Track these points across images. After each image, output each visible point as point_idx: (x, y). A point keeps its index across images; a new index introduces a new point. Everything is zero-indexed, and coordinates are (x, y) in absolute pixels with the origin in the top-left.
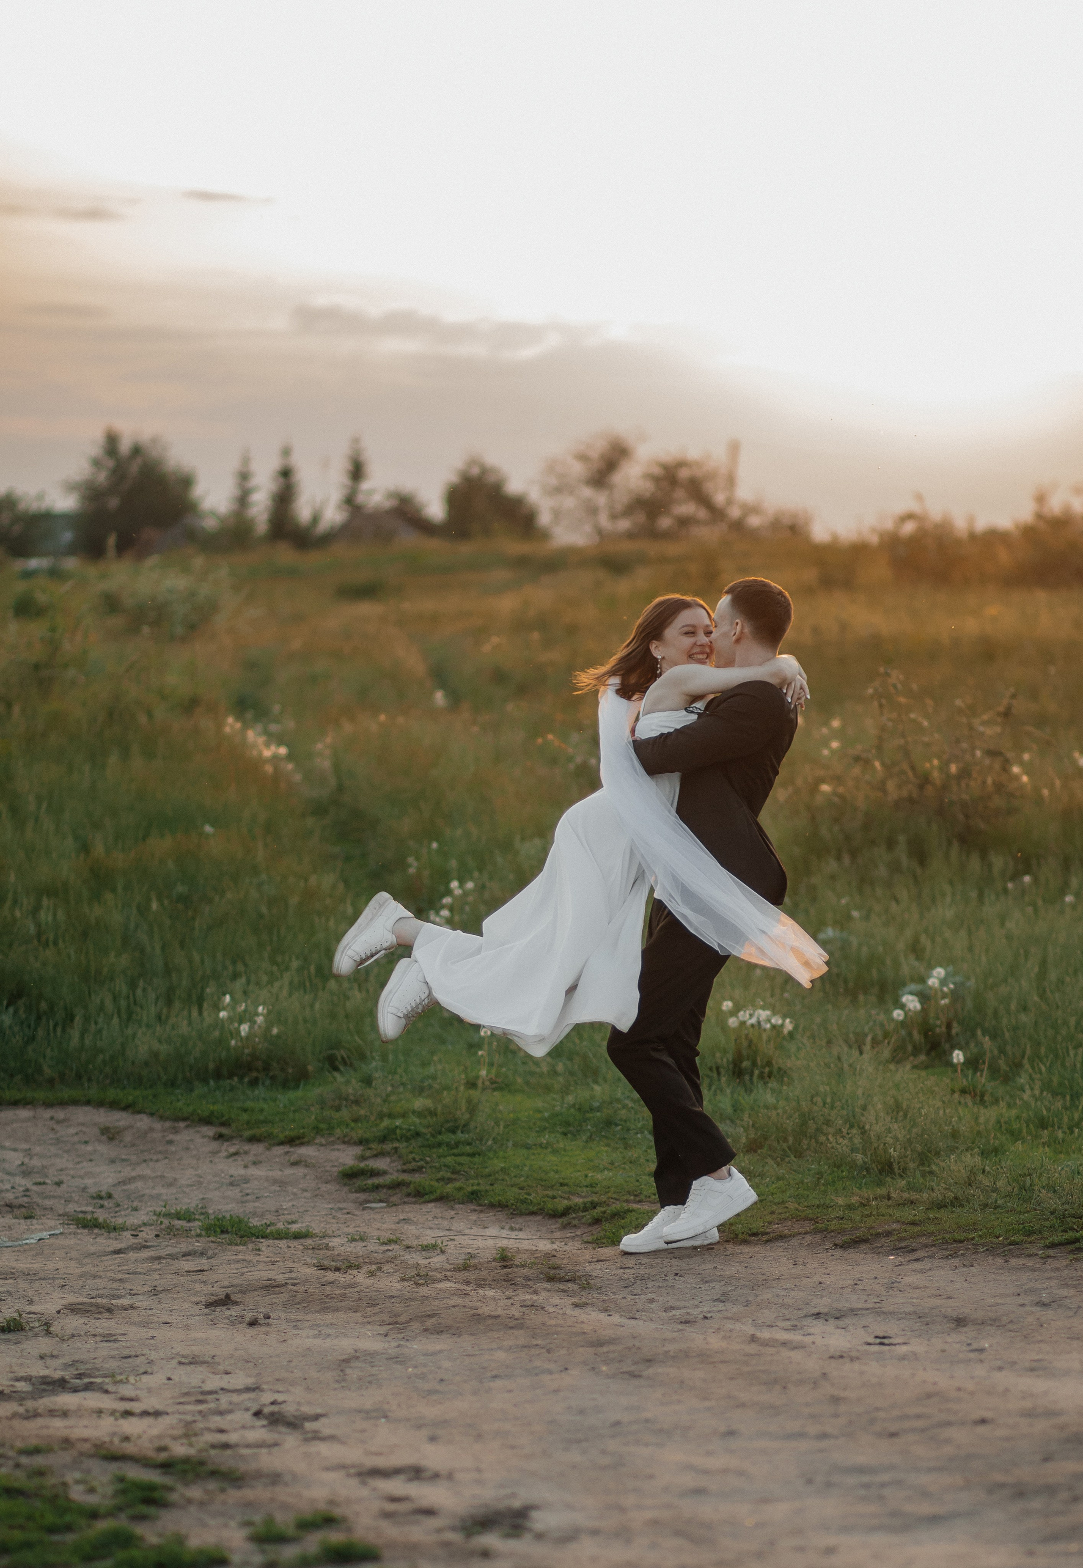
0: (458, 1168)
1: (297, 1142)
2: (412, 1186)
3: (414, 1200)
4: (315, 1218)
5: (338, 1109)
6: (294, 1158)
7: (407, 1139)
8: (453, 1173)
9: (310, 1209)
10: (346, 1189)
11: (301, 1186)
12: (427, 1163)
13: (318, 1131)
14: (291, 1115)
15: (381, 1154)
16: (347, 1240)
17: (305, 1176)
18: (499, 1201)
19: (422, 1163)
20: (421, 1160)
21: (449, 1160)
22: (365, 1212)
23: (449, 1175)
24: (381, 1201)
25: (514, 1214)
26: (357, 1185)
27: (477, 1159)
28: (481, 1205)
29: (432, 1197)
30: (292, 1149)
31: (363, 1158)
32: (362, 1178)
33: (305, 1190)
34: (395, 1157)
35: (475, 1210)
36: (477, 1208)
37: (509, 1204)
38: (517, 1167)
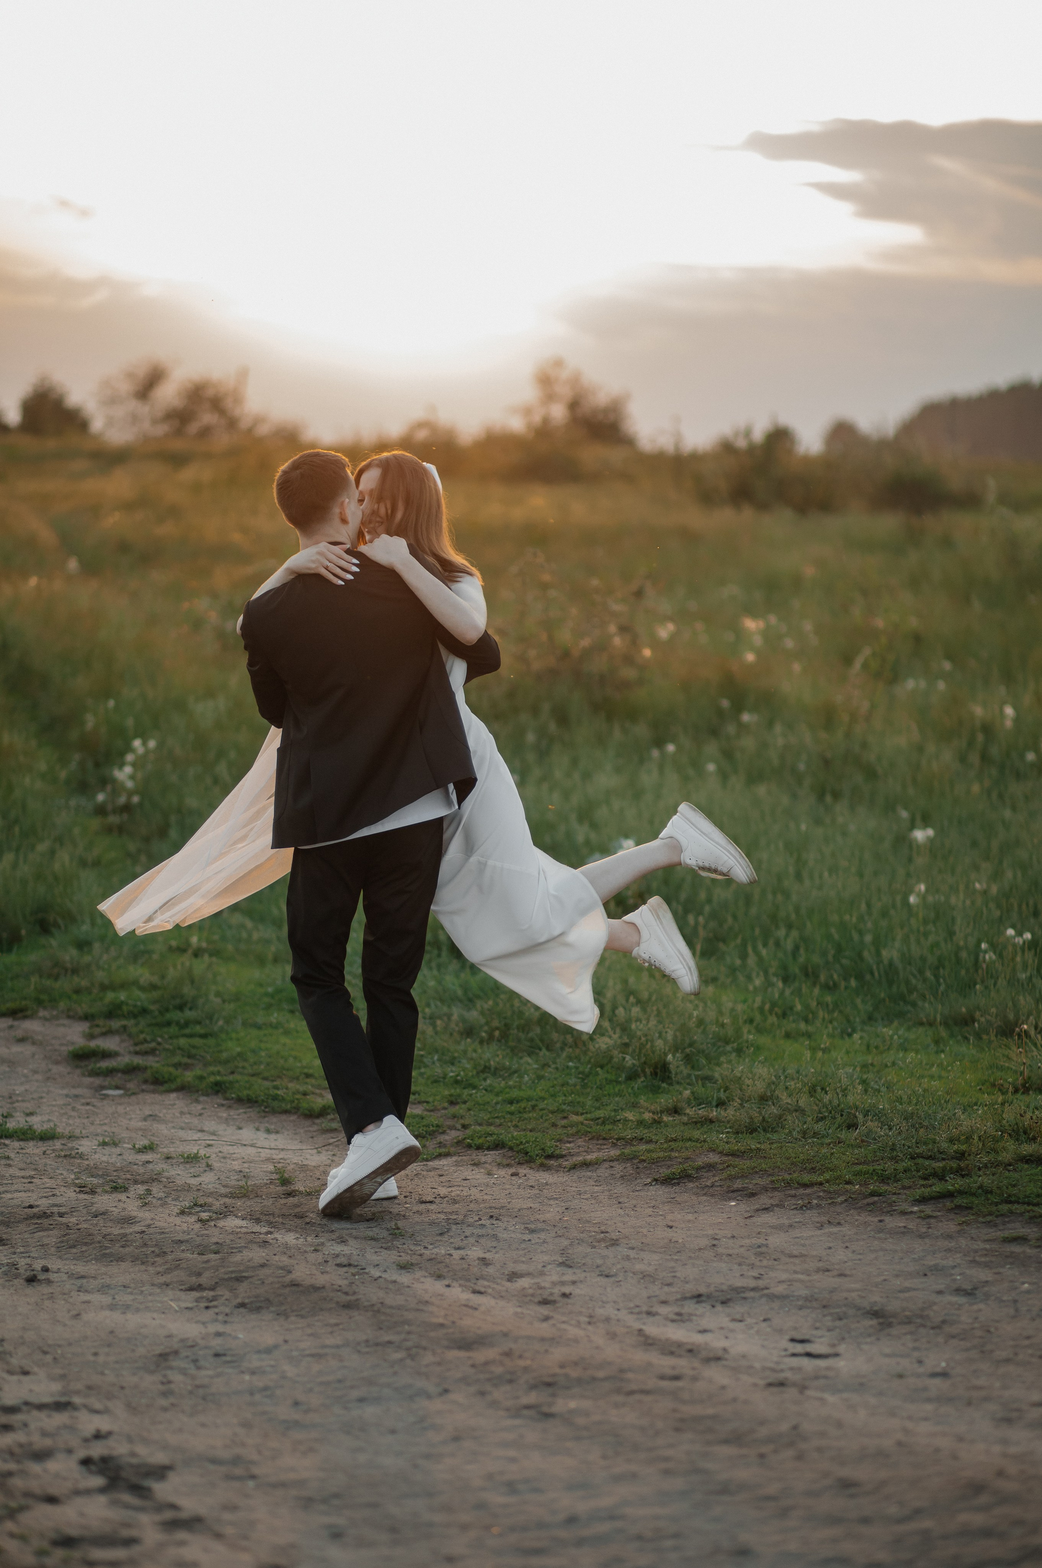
0: (193, 1051)
1: (20, 1015)
2: (149, 1072)
3: (152, 1087)
4: (54, 1109)
5: (56, 978)
6: (19, 1033)
7: (135, 1016)
8: (189, 1057)
9: (44, 1095)
10: (78, 1071)
11: (31, 1067)
12: (159, 1044)
13: (40, 1002)
14: (9, 984)
15: (109, 1033)
16: (97, 1143)
17: (33, 1055)
18: (248, 1095)
19: (153, 1045)
20: (153, 1040)
21: (182, 1041)
22: (105, 1102)
23: (185, 1060)
24: (117, 1088)
25: (267, 1112)
26: (90, 1068)
27: (211, 1041)
28: (227, 1099)
29: (173, 1086)
30: (16, 1023)
31: (91, 1037)
32: (93, 1059)
33: (35, 1072)
34: (125, 1037)
35: (223, 1105)
36: (224, 1102)
37: (260, 1099)
38: (253, 1051)
